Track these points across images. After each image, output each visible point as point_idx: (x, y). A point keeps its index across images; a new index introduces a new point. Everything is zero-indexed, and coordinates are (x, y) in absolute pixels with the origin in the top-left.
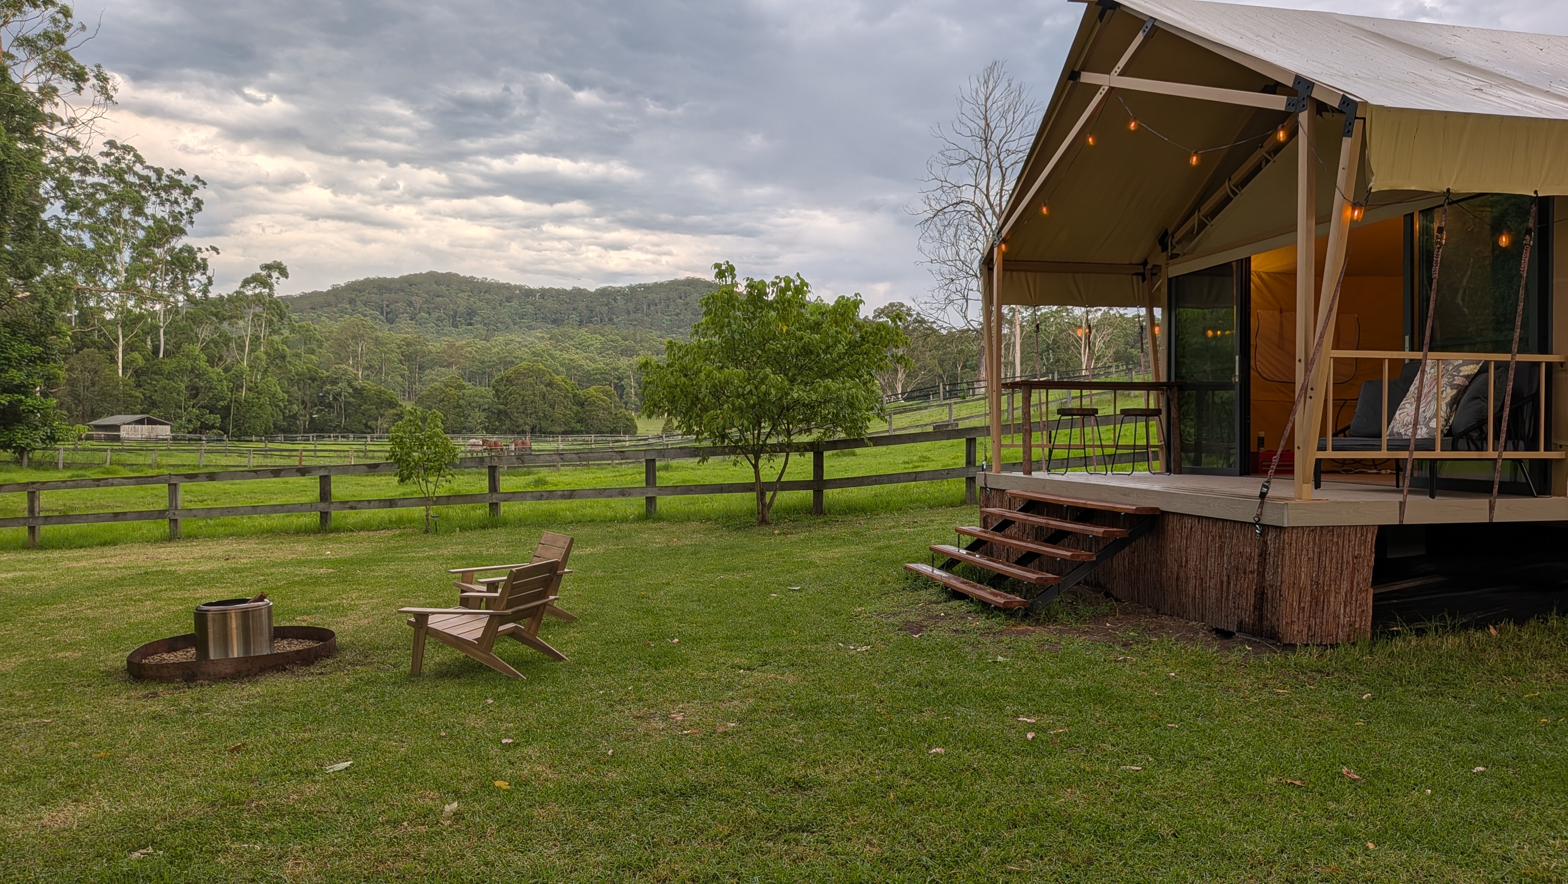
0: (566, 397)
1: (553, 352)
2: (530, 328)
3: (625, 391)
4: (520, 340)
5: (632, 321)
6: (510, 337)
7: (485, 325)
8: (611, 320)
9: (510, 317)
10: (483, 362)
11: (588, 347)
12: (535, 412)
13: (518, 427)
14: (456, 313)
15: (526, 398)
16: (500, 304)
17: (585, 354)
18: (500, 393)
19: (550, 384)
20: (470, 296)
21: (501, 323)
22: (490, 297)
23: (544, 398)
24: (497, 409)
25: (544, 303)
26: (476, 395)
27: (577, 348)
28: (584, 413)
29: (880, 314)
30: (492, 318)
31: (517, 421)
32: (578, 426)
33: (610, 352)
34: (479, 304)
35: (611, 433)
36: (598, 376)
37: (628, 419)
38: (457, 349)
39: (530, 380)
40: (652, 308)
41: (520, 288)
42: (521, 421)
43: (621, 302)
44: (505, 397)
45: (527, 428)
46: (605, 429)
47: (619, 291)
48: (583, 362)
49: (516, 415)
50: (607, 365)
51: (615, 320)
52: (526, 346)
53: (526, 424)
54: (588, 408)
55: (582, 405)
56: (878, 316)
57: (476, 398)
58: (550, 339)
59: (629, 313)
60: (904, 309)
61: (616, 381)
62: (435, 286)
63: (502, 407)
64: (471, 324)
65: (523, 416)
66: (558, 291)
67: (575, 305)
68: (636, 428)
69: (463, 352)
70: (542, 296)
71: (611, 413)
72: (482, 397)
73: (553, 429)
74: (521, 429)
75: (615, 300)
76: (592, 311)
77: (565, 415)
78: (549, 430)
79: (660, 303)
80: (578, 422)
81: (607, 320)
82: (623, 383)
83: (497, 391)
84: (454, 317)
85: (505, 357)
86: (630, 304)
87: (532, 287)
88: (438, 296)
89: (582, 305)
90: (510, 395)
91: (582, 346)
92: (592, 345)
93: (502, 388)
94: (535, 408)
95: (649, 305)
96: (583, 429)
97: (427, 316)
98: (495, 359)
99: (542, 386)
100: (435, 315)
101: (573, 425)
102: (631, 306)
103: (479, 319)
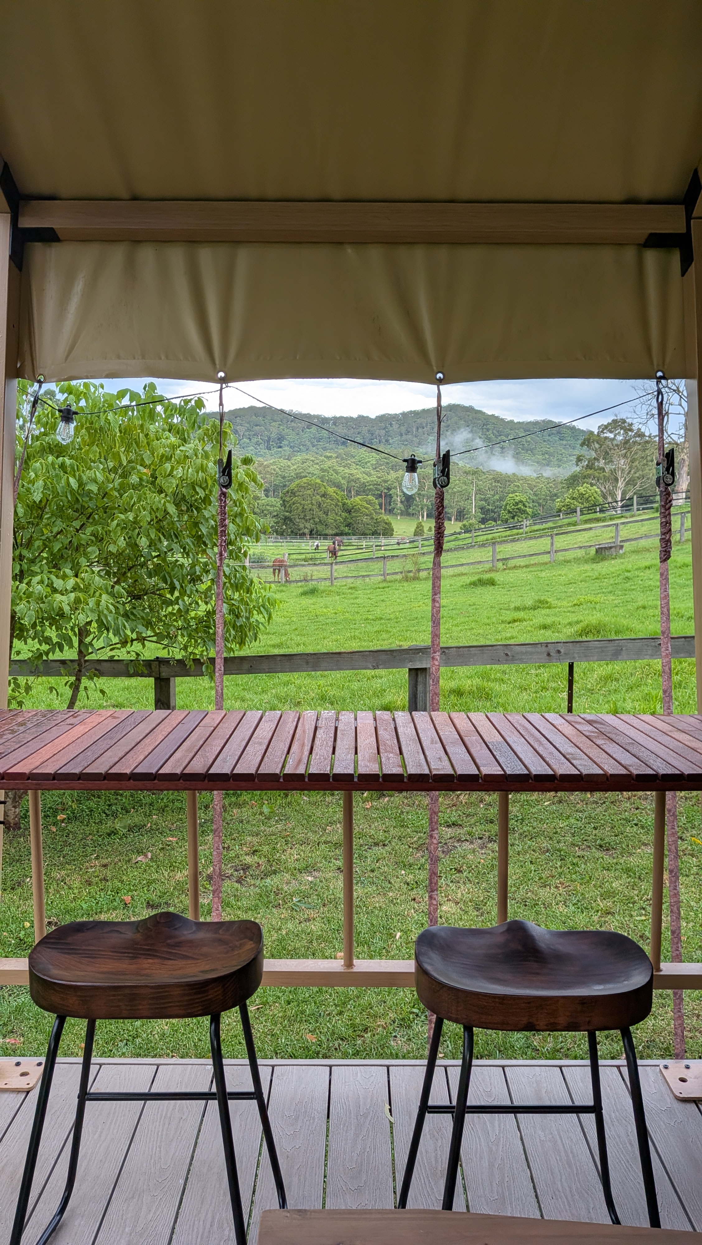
0: (337, 505)
1: (337, 468)
2: (325, 449)
3: (393, 499)
4: (313, 459)
5: (404, 441)
6: (306, 457)
7: (291, 447)
8: (387, 441)
9: (309, 441)
10: (284, 477)
11: (366, 463)
12: (313, 518)
13: (299, 530)
14: (269, 438)
15: (306, 507)
16: (303, 431)
17: (363, 469)
18: (286, 503)
19: (324, 495)
20: (280, 425)
21: (303, 445)
22: (295, 425)
23: (319, 506)
24: (283, 515)
25: (336, 429)
26: (268, 505)
27: (357, 465)
28: (351, 518)
29: (603, 429)
30: (296, 442)
31: (298, 526)
32: (346, 530)
33: (382, 467)
34: (286, 431)
35: (373, 535)
36: (371, 486)
37: (386, 523)
38: (265, 467)
39: (309, 492)
40: (420, 430)
41: (318, 417)
42: (302, 526)
43: (395, 426)
44: (290, 506)
45: (306, 531)
46: (368, 532)
47: (394, 417)
48: (359, 476)
49: (298, 520)
50: (379, 478)
51: (391, 441)
52: (317, 464)
53: (305, 528)
54: (354, 514)
55: (349, 512)
56: (602, 432)
57: (268, 508)
58: (337, 457)
59: (401, 435)
60: (626, 425)
61: (386, 491)
62: (254, 417)
63: (287, 514)
64: (280, 447)
65: (303, 521)
66: (346, 418)
67: (359, 430)
68: (393, 530)
69: (269, 469)
70: (334, 423)
71: (372, 518)
72: (271, 506)
73: (327, 532)
74: (301, 532)
75: (391, 425)
76: (372, 434)
77: (335, 521)
78: (323, 532)
79: (427, 426)
80: (347, 526)
81: (384, 441)
82: (391, 492)
83: (284, 501)
84: (268, 441)
85: (300, 473)
86: (402, 427)
87: (327, 416)
88: (257, 426)
89: (364, 430)
90: (294, 504)
91: (361, 463)
92: (369, 462)
93: (287, 499)
94: (313, 514)
95: (418, 428)
96: (350, 531)
97: (248, 441)
98: (292, 474)
99: (318, 497)
100: (254, 440)
101: (342, 528)
102: (403, 429)
103: (287, 443)
